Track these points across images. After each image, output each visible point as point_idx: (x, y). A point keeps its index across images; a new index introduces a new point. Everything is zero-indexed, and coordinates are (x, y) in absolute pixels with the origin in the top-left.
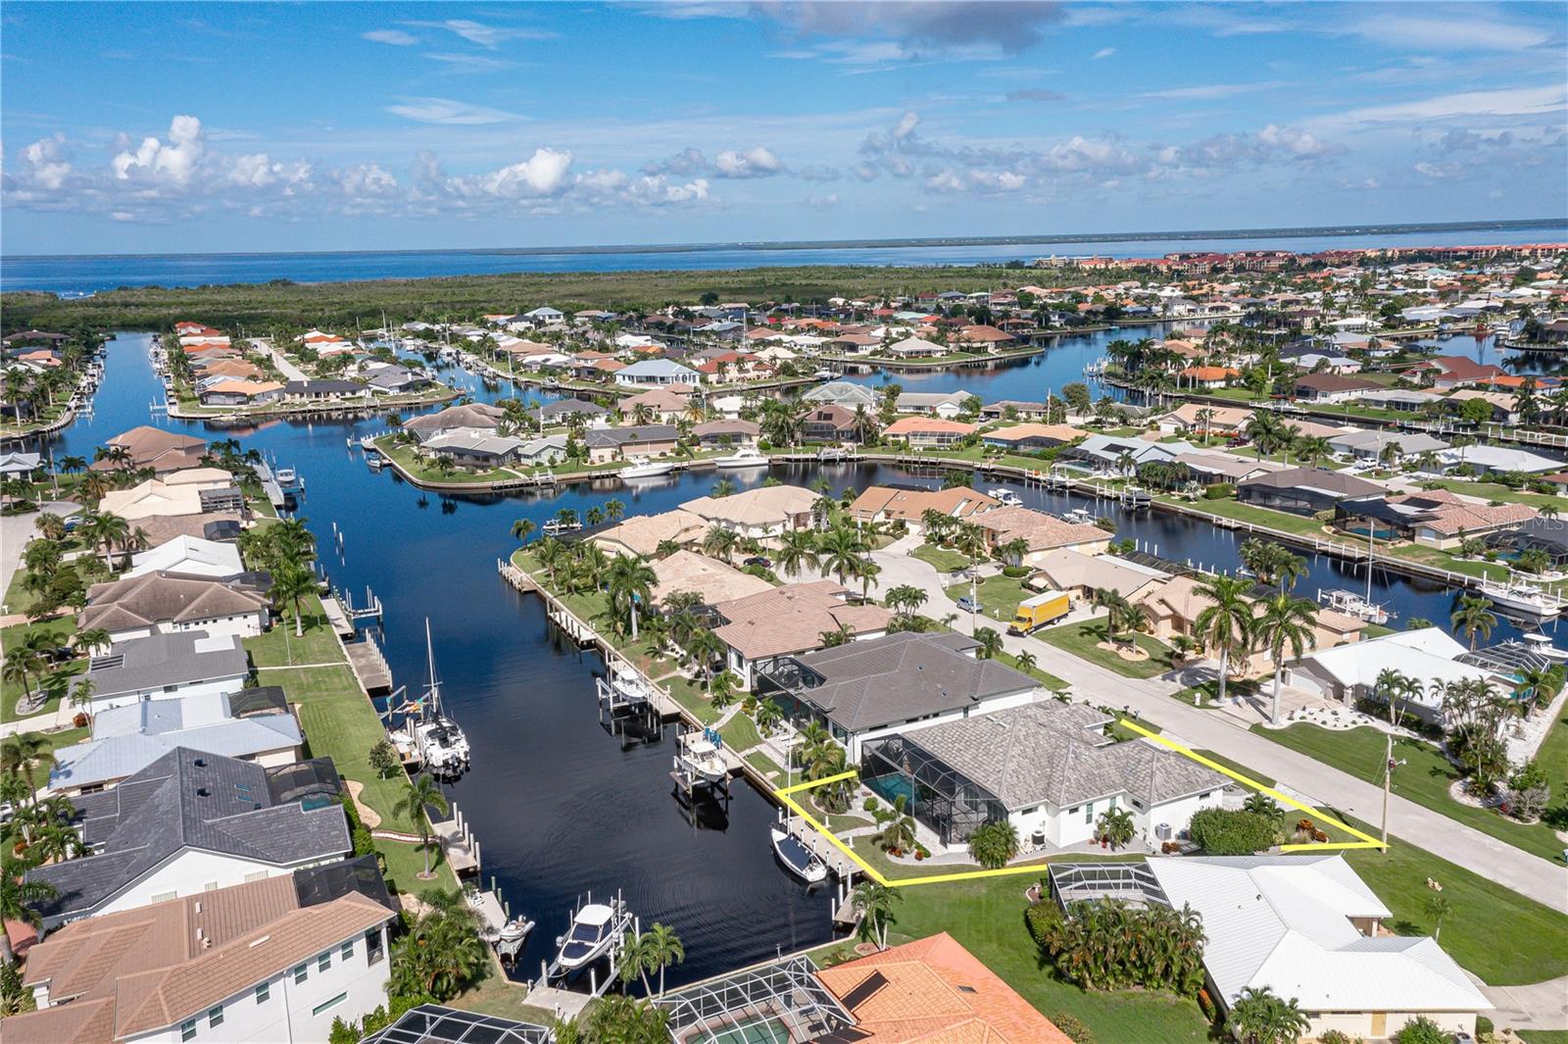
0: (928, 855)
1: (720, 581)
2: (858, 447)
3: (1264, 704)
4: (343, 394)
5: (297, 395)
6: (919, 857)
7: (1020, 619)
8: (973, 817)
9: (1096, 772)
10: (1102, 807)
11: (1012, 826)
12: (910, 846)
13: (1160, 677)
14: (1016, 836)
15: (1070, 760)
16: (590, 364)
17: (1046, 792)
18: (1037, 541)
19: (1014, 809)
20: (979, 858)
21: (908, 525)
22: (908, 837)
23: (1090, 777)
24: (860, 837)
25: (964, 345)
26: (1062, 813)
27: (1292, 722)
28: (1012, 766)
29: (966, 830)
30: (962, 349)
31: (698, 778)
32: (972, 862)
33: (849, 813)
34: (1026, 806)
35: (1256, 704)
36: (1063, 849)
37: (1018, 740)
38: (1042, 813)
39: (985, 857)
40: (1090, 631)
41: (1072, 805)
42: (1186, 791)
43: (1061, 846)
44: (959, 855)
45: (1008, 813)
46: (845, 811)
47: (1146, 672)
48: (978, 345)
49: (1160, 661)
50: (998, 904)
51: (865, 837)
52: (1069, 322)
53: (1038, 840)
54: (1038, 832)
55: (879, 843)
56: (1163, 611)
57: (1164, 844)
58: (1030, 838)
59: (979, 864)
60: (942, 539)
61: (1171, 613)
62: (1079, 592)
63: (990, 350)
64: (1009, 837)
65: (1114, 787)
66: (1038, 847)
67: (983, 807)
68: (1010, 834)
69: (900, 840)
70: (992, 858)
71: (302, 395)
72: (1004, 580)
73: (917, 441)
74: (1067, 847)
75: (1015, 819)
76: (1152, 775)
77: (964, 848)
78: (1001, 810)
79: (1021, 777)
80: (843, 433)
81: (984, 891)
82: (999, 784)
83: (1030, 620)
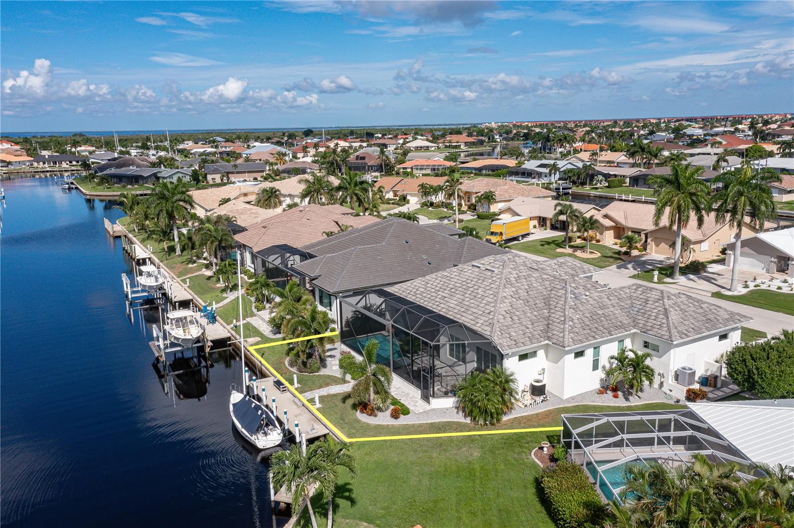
0: (406, 412)
1: (255, 213)
2: (381, 175)
3: (715, 279)
4: (71, 162)
5: (41, 163)
6: (395, 415)
7: (492, 233)
8: (461, 369)
9: (600, 312)
10: (610, 350)
11: (508, 372)
12: (384, 402)
13: (614, 266)
14: (512, 385)
15: (569, 300)
16: (228, 149)
17: (547, 332)
18: (501, 195)
19: (510, 352)
20: (469, 414)
21: (408, 197)
22: (381, 391)
23: (594, 318)
24: (329, 396)
25: (448, 144)
26: (567, 357)
27: (748, 290)
28: (504, 307)
29: (451, 382)
30: (446, 147)
31: (173, 345)
32: (460, 418)
33: (323, 372)
34: (523, 349)
35: (708, 280)
36: (568, 400)
37: (508, 282)
38: (541, 359)
39: (476, 411)
40: (548, 243)
41: (578, 347)
42: (708, 329)
43: (565, 397)
44: (444, 411)
45: (502, 357)
46: (318, 369)
47: (602, 264)
48: (456, 144)
49: (612, 257)
50: (496, 471)
51: (335, 396)
52: (505, 139)
53: (538, 390)
54: (537, 381)
55: (350, 402)
56: (607, 223)
57: (689, 391)
58: (528, 389)
59: (468, 420)
60: (432, 204)
61: (613, 224)
62: (535, 222)
63: (462, 147)
64: (505, 385)
65: (622, 327)
66: (539, 399)
67: (472, 356)
68: (507, 381)
69: (372, 396)
70: (485, 412)
71: (44, 163)
72: (477, 221)
73: (419, 171)
74: (573, 398)
75: (511, 365)
76: (666, 313)
77: (449, 402)
78: (494, 356)
79: (515, 318)
80: (372, 166)
81: (476, 454)
82: (491, 325)
83: (501, 234)
